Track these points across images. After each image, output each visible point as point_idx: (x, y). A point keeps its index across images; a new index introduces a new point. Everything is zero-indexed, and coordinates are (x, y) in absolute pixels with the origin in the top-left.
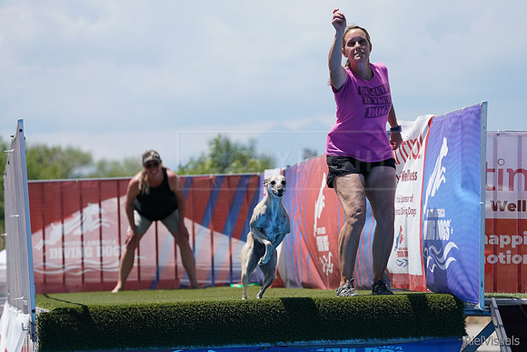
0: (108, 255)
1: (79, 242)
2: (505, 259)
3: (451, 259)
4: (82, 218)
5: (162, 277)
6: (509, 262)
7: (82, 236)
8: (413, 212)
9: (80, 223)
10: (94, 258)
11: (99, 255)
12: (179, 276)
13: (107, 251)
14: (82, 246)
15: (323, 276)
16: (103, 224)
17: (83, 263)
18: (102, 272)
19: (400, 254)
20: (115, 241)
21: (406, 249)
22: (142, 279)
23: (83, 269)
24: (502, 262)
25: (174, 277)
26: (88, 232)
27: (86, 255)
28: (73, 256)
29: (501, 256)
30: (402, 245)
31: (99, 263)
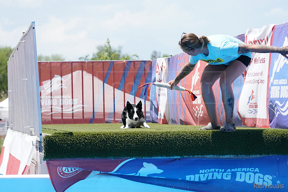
0: (65, 104)
1: (50, 97)
5: (96, 117)
7: (51, 93)
9: (50, 86)
10: (58, 105)
11: (61, 104)
12: (106, 117)
13: (65, 102)
14: (51, 99)
16: (63, 87)
17: (52, 108)
18: (62, 113)
22: (85, 118)
23: (52, 112)
26: (55, 91)
27: (53, 104)
28: (46, 104)
31: (61, 108)
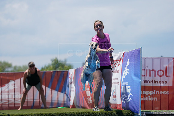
0: (17, 98)
2: (148, 99)
3: (130, 99)
4: (8, 85)
5: (35, 105)
6: (149, 100)
7: (8, 91)
8: (118, 83)
10: (12, 98)
11: (14, 97)
12: (41, 104)
13: (16, 96)
14: (8, 94)
15: (88, 104)
16: (15, 87)
17: (8, 100)
18: (15, 103)
19: (114, 97)
20: (19, 93)
21: (116, 95)
22: (28, 105)
23: (8, 102)
24: (147, 100)
25: (39, 105)
26: (10, 90)
28: (5, 98)
29: (147, 98)
30: (114, 94)
